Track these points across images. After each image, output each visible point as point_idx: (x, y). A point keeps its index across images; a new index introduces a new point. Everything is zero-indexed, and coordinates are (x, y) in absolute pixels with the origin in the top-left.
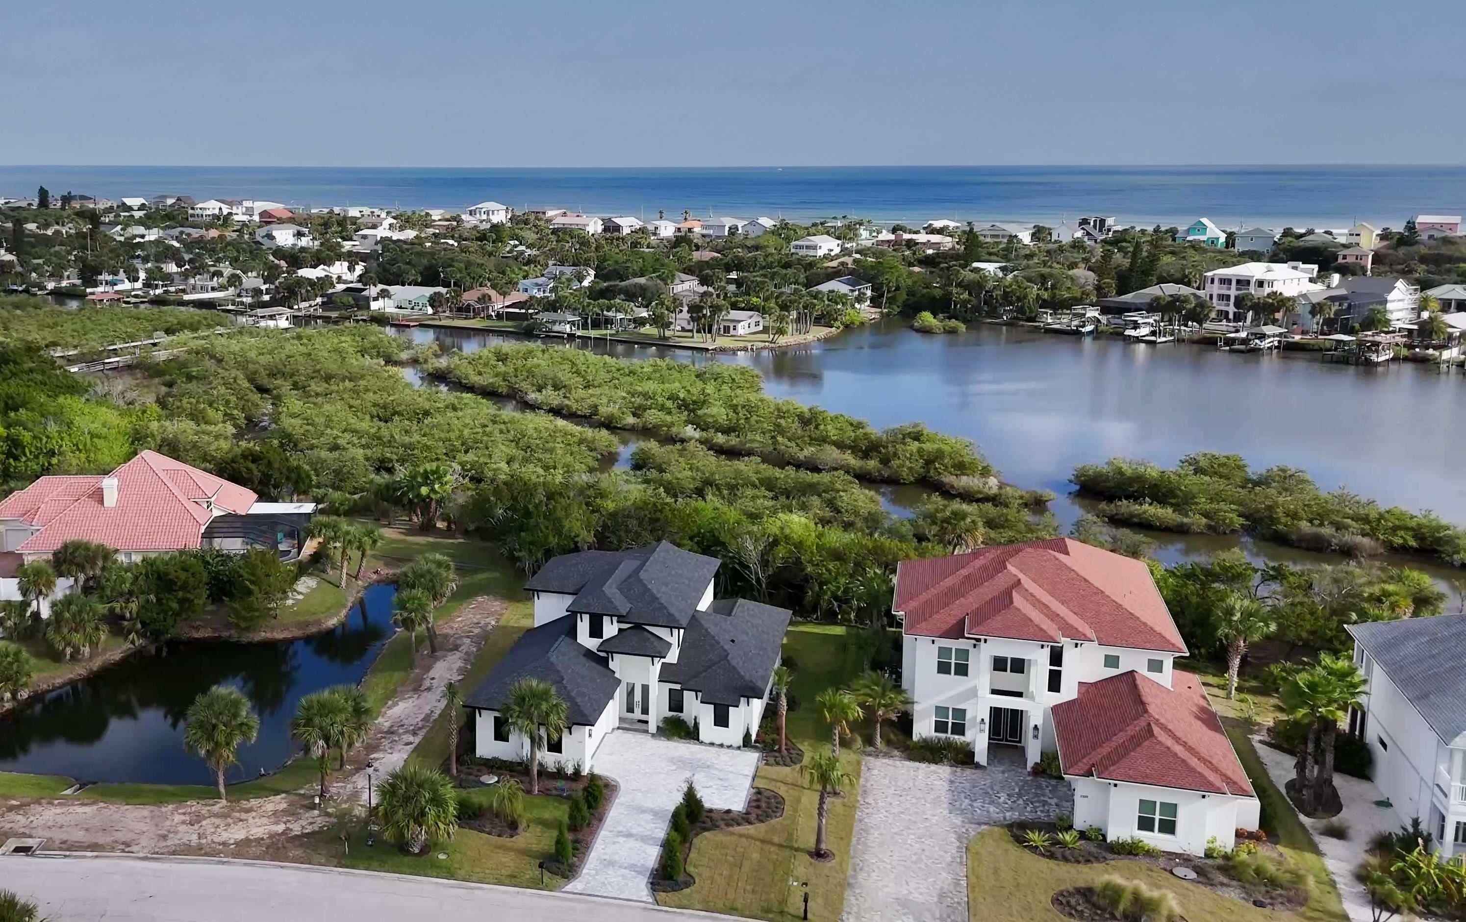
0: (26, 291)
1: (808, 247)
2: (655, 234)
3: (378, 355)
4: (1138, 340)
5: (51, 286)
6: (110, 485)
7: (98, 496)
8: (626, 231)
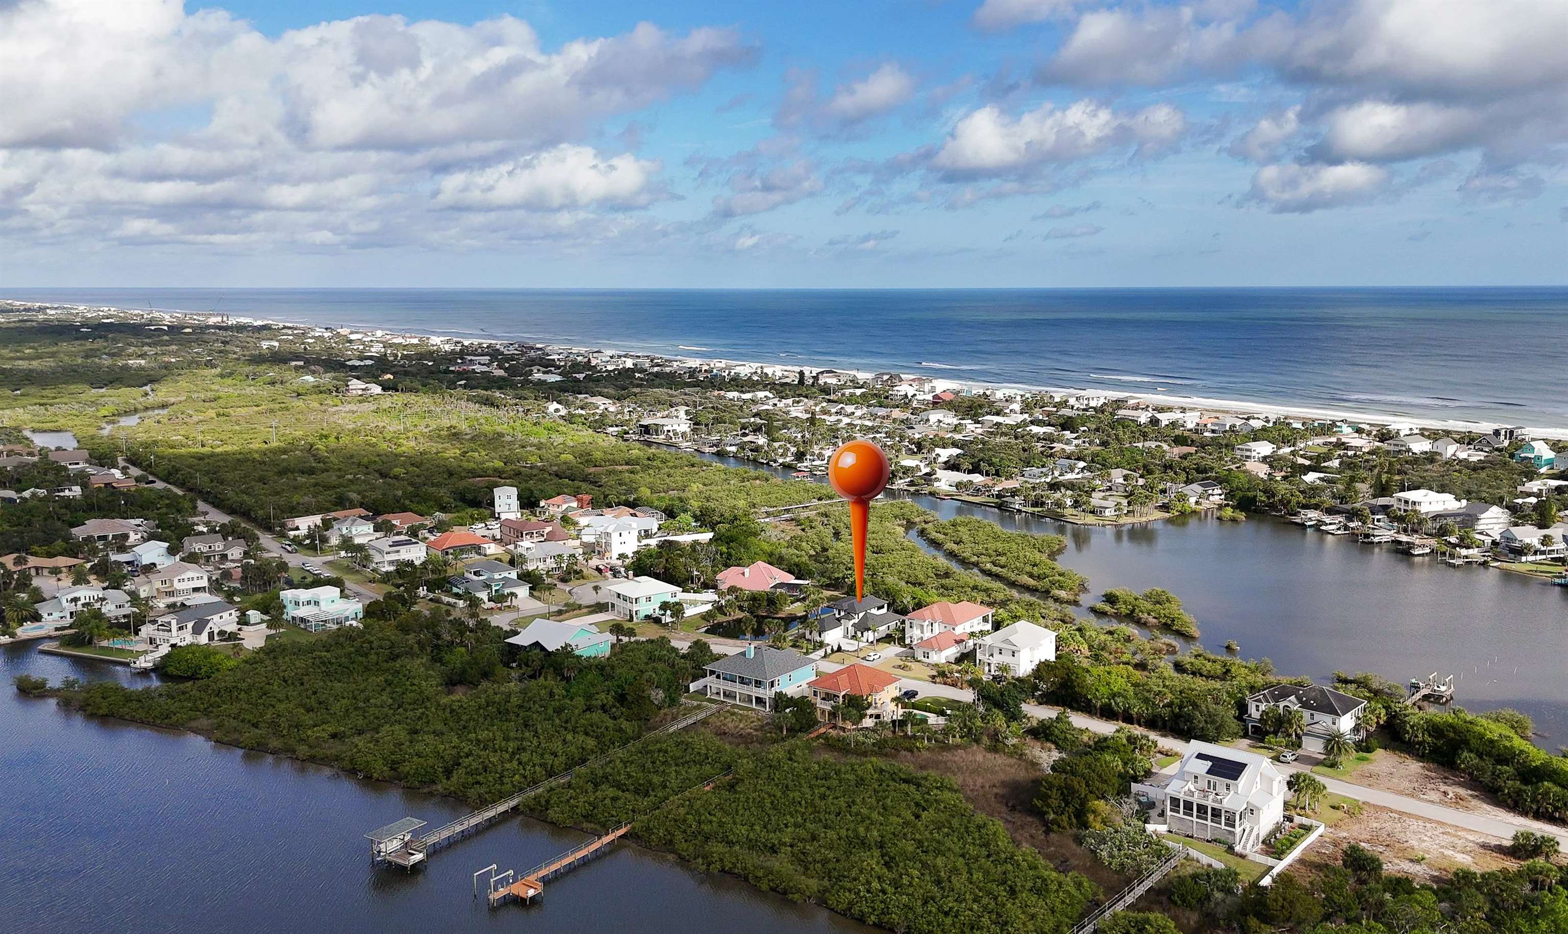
0: (767, 464)
1: (1247, 450)
2: (1183, 426)
3: (904, 519)
4: (1328, 533)
5: (781, 461)
6: (747, 570)
7: (743, 574)
8: (1164, 423)
